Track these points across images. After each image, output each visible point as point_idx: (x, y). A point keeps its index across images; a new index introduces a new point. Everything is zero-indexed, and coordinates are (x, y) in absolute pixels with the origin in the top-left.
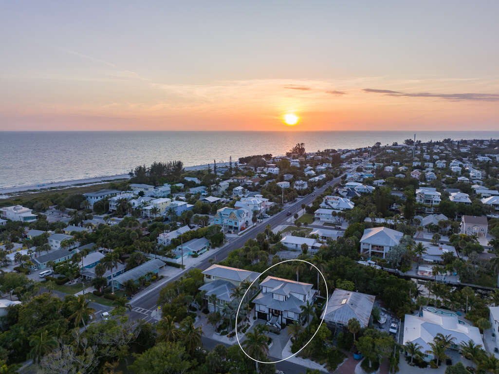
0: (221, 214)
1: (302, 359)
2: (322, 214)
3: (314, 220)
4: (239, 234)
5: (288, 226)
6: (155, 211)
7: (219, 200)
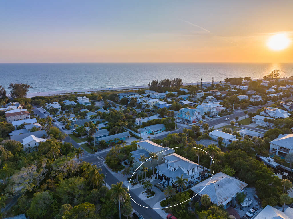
0: (182, 112)
1: (164, 212)
2: (257, 119)
3: (251, 123)
4: (189, 125)
5: (228, 124)
6: (147, 106)
7: (191, 103)
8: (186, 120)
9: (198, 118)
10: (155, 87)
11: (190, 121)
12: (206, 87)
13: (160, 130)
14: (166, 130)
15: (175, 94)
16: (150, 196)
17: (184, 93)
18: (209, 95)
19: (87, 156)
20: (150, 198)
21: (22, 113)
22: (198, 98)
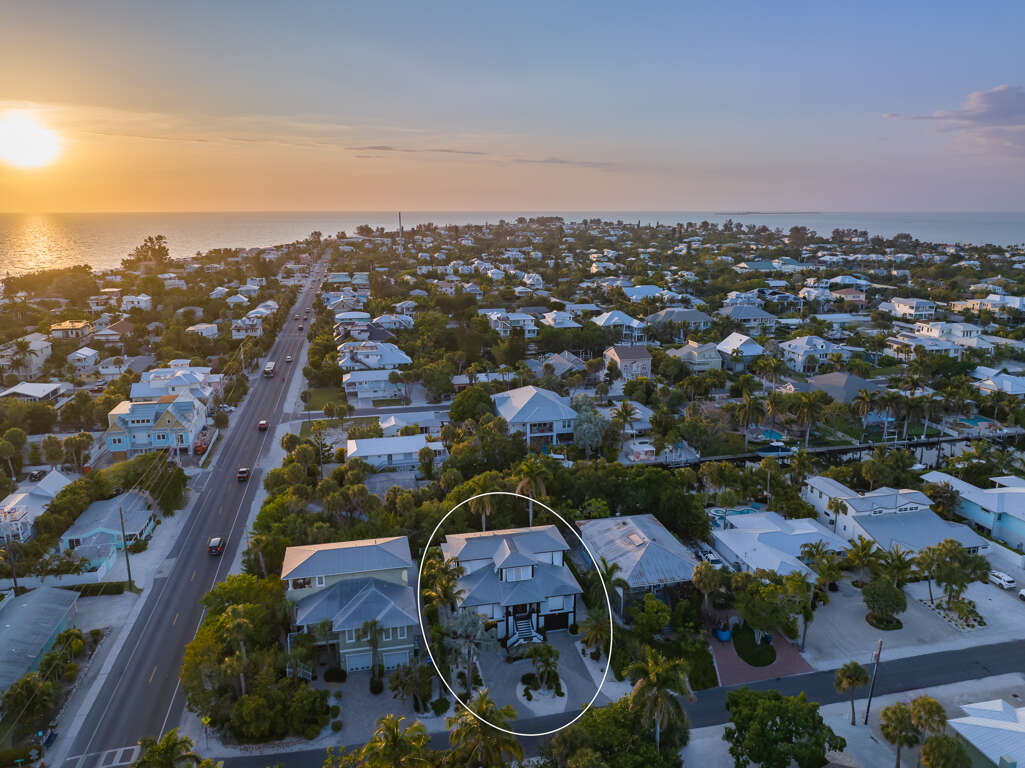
0: (125, 423)
3: (345, 398)
4: (200, 463)
5: (301, 421)
9: (205, 428)
14: (168, 510)
16: (558, 689)
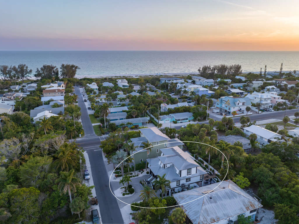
0: (222, 100)
6: (185, 92)
7: (243, 93)
8: (226, 111)
9: (241, 109)
10: (205, 73)
11: (229, 113)
12: (272, 76)
13: (187, 119)
14: (194, 120)
15: (227, 82)
16: (126, 194)
17: (240, 81)
18: (271, 84)
19: (92, 137)
20: (126, 196)
21: (57, 91)
22: (254, 87)
